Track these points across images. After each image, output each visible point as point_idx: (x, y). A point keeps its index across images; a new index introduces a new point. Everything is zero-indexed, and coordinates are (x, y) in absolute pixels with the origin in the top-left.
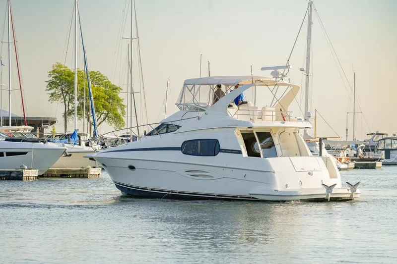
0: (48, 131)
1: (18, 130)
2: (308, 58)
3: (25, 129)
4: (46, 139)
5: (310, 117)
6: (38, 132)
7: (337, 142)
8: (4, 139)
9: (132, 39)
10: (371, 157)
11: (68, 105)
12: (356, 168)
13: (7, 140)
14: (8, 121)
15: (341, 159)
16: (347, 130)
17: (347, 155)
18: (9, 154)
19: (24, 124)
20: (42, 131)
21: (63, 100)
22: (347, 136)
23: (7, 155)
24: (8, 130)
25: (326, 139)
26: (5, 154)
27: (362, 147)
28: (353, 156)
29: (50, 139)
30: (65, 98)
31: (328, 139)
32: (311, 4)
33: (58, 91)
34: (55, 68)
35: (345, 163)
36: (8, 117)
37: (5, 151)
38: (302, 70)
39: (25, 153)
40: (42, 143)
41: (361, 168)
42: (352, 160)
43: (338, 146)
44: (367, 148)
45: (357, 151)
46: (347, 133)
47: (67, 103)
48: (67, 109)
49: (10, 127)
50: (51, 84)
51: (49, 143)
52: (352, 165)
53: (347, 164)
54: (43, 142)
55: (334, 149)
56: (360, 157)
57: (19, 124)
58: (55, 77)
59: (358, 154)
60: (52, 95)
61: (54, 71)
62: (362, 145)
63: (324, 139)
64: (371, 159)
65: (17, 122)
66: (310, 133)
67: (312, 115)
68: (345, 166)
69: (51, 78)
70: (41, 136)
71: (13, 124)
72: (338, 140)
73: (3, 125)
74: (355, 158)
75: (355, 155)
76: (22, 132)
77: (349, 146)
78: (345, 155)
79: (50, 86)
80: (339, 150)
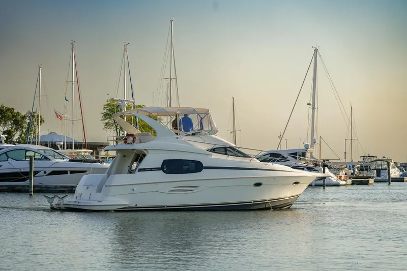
0: (102, 153)
1: (80, 152)
2: (314, 95)
3: (85, 152)
4: (101, 160)
5: (315, 142)
6: (95, 154)
7: (337, 163)
8: (68, 160)
9: (171, 79)
10: (365, 175)
11: (119, 133)
12: (353, 184)
13: (70, 160)
14: (72, 145)
15: (341, 177)
16: (345, 153)
17: (346, 174)
18: (72, 172)
19: (85, 148)
20: (97, 153)
21: (115, 129)
22: (345, 158)
23: (70, 173)
24: (72, 153)
25: (328, 160)
26: (69, 172)
27: (357, 168)
28: (350, 174)
29: (104, 160)
30: (116, 127)
31: (330, 161)
32: (316, 50)
33: (111, 121)
34: (109, 102)
35: (344, 180)
36: (72, 143)
37: (69, 170)
38: (309, 104)
39: (85, 172)
40: (99, 164)
41: (357, 184)
42: (350, 178)
43: (338, 166)
44: (362, 168)
45: (354, 171)
46: (345, 156)
47: (118, 131)
48: (118, 136)
49: (74, 150)
50: (107, 116)
51: (105, 163)
52: (349, 181)
53: (346, 181)
54: (100, 162)
55: (335, 169)
56: (356, 175)
57: (81, 148)
58: (109, 110)
59: (354, 172)
60: (107, 124)
61: (108, 105)
62: (358, 166)
63: (326, 160)
64: (365, 177)
65: (79, 146)
66: (316, 156)
67: (317, 141)
68: (344, 183)
69: (105, 111)
70: (97, 157)
71: (76, 148)
72: (339, 161)
73: (67, 149)
74: (352, 176)
75: (352, 174)
76: (83, 154)
77: (347, 166)
78: (344, 174)
79: (105, 117)
80: (339, 169)
